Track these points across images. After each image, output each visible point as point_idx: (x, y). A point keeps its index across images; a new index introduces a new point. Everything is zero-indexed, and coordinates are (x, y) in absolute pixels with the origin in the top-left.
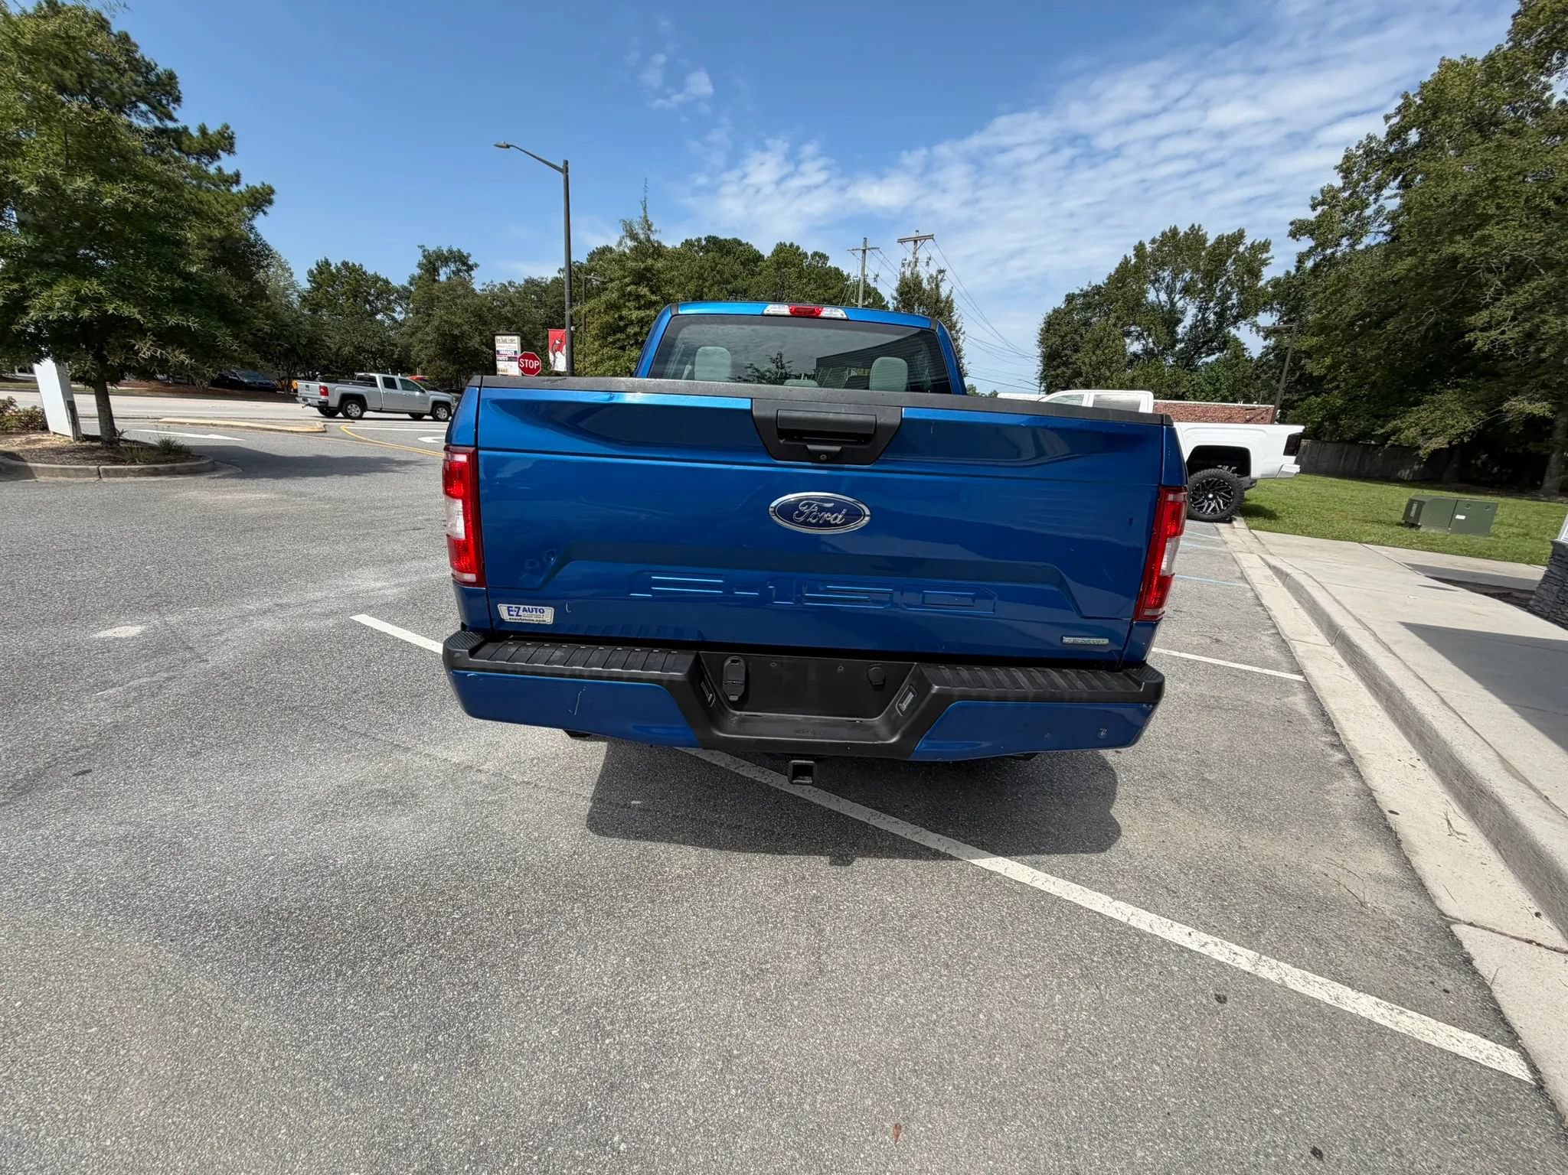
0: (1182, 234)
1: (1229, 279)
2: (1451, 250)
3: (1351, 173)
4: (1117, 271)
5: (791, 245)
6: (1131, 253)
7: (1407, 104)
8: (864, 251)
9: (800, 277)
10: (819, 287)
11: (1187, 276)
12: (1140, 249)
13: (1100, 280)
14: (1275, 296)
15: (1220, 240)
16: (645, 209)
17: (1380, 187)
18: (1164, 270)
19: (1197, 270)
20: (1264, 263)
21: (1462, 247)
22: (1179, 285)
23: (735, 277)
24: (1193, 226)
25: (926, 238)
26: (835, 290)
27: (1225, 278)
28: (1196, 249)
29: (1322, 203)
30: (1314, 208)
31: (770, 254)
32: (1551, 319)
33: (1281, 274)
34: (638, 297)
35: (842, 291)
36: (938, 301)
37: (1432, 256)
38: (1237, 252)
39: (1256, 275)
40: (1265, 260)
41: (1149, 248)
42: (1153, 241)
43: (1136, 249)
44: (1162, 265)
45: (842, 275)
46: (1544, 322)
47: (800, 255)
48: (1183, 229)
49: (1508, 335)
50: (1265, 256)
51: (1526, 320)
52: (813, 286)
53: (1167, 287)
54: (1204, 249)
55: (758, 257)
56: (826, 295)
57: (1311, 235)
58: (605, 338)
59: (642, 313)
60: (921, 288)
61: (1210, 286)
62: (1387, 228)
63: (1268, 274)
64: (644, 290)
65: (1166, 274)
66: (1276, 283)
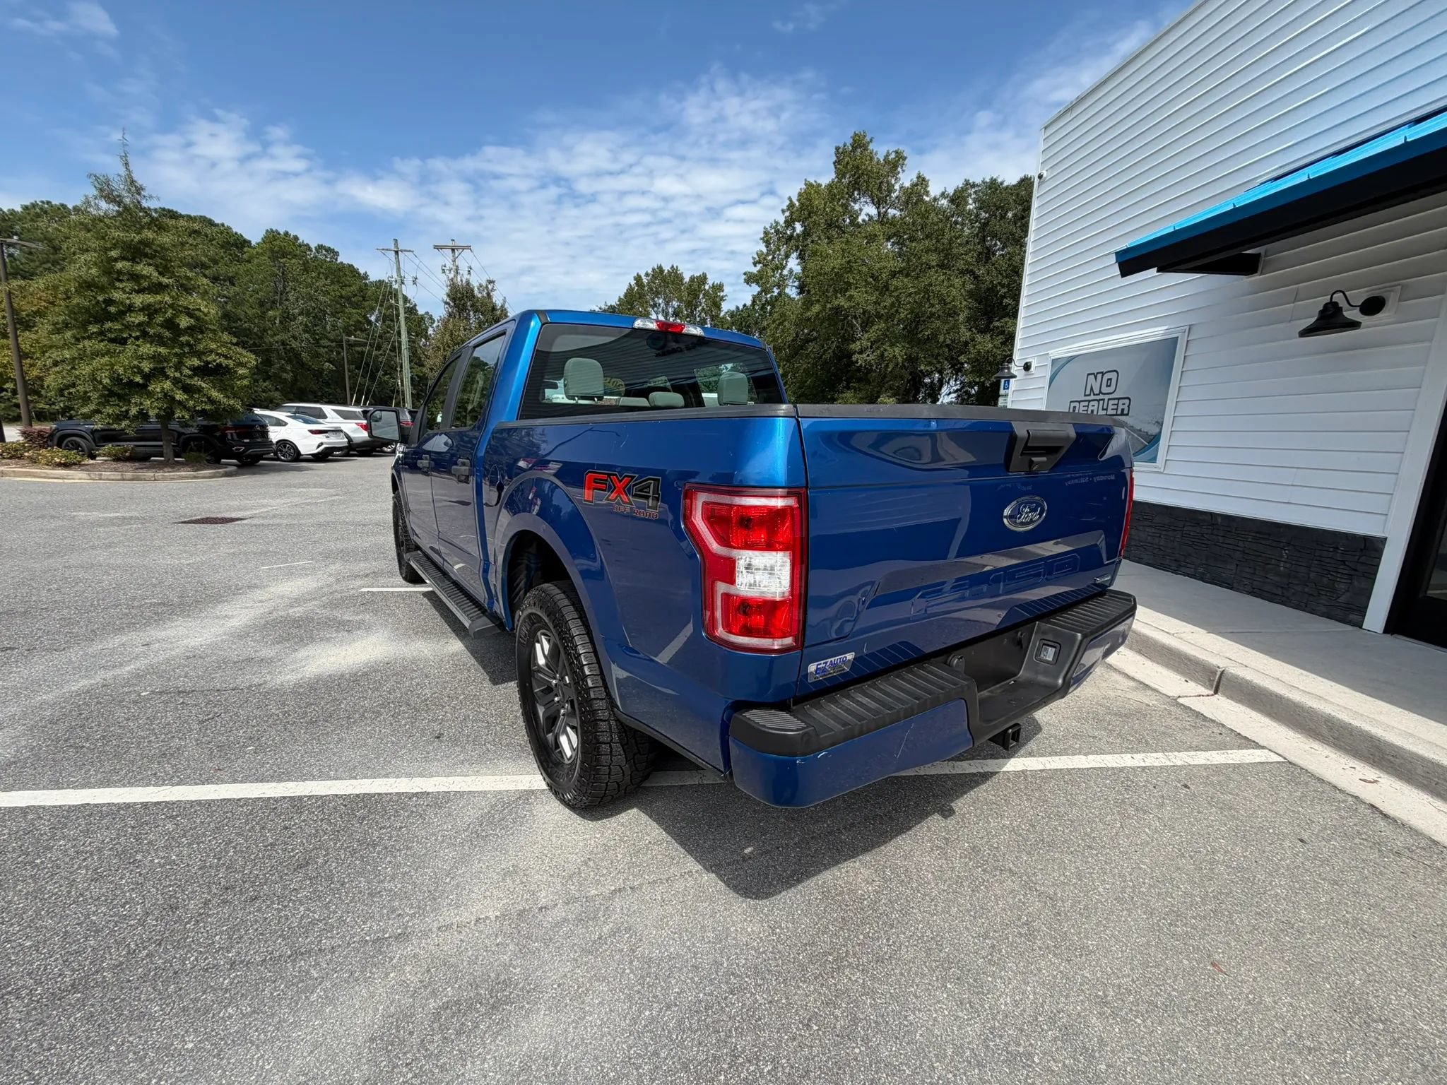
0: (666, 271)
1: (703, 309)
2: (837, 303)
3: (770, 244)
4: (626, 296)
5: (287, 234)
6: (633, 283)
7: (791, 205)
8: (397, 252)
9: (306, 270)
10: (332, 283)
11: (675, 304)
12: (638, 279)
13: (613, 301)
14: (733, 324)
15: (692, 279)
16: (127, 164)
17: (787, 256)
18: (659, 298)
19: (680, 300)
20: (722, 299)
21: (841, 301)
22: (671, 310)
23: (216, 262)
24: (673, 266)
25: (463, 248)
26: (353, 288)
27: (700, 308)
28: (679, 285)
29: (760, 262)
30: (755, 264)
31: (259, 240)
32: (888, 348)
33: (733, 308)
34: (135, 277)
35: (361, 290)
36: (494, 309)
37: (829, 306)
38: (705, 290)
39: (719, 308)
40: (723, 297)
41: (645, 280)
42: (647, 275)
43: (635, 279)
44: (657, 294)
45: (359, 274)
46: (885, 350)
47: (300, 246)
48: (666, 268)
49: (871, 357)
50: (722, 294)
51: (877, 349)
52: (322, 282)
53: (663, 310)
54: (683, 284)
55: (242, 243)
56: (344, 293)
57: (757, 284)
58: (84, 326)
59: (149, 299)
60: (474, 296)
61: (692, 312)
62: (796, 284)
63: (727, 307)
64: (144, 269)
65: (660, 301)
66: (732, 314)
